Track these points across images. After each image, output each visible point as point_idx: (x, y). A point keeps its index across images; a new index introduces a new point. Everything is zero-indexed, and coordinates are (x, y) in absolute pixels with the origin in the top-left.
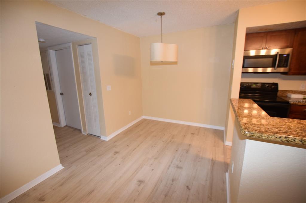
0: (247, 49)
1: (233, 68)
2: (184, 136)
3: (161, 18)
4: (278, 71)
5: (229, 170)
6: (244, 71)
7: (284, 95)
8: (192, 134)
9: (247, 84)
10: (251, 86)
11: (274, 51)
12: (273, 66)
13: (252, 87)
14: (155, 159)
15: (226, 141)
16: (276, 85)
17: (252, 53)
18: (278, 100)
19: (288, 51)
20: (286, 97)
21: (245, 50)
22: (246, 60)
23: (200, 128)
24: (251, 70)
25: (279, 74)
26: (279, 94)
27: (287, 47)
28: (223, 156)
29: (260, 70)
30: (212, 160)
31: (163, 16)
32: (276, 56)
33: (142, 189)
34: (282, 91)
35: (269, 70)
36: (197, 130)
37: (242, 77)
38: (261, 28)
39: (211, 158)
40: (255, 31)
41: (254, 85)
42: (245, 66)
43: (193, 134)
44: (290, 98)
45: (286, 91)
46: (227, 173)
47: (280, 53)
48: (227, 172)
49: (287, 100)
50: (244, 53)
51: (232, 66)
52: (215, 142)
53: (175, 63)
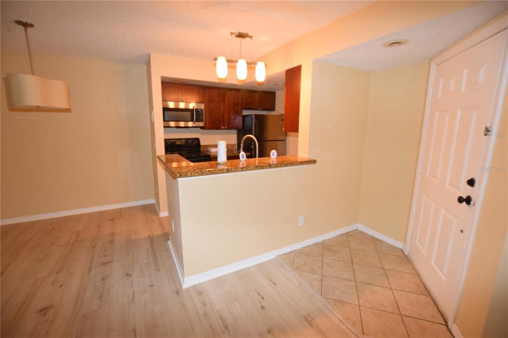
0: (165, 100)
1: (154, 122)
2: (99, 226)
3: (26, 31)
4: (197, 126)
5: (170, 237)
6: (165, 126)
7: (205, 150)
8: (111, 220)
9: (171, 141)
10: (175, 142)
11: (192, 106)
12: (192, 120)
13: (177, 144)
14: (57, 272)
15: (160, 212)
16: (198, 140)
17: (171, 105)
18: (202, 154)
19: (202, 106)
20: (208, 151)
21: (163, 101)
22: (166, 112)
23: (121, 209)
24: (172, 124)
25: (199, 129)
26: (202, 149)
27: (200, 102)
28: (160, 229)
29: (182, 124)
30: (149, 237)
31: (29, 29)
32: (193, 110)
33: (53, 315)
34: (204, 146)
35: (190, 124)
36: (116, 213)
37: (165, 132)
38: (176, 79)
39: (147, 236)
40: (170, 81)
41: (179, 141)
42: (166, 120)
43: (113, 220)
44: (210, 152)
45: (207, 146)
46: (169, 242)
47: (195, 108)
48: (168, 240)
49: (209, 154)
50: (163, 104)
51: (151, 119)
52: (147, 219)
53: (68, 110)
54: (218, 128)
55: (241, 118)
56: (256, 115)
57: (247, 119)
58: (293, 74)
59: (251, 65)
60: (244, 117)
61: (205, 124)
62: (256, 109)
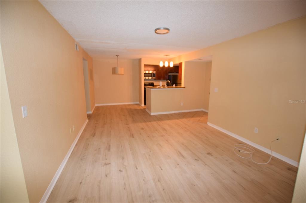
0: (145, 70)
3: (117, 57)
6: (144, 78)
9: (146, 83)
11: (151, 72)
12: (152, 77)
15: (141, 105)
16: (153, 83)
17: (147, 72)
19: (155, 72)
22: (145, 74)
24: (146, 78)
25: (154, 79)
35: (150, 78)
37: (144, 80)
40: (146, 65)
47: (153, 73)
50: (144, 72)
54: (160, 79)
55: (168, 76)
56: (173, 75)
57: (170, 76)
58: (181, 64)
59: (169, 62)
60: (169, 75)
61: (156, 78)
62: (173, 73)
